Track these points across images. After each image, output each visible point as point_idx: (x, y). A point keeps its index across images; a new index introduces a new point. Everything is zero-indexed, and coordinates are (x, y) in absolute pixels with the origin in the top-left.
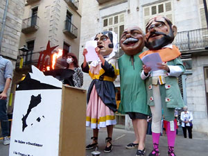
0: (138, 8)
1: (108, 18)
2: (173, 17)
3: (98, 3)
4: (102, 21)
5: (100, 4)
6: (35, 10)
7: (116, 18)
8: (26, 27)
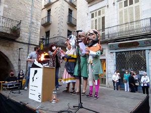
0: (114, 3)
1: (94, 12)
2: (140, 7)
3: (87, 3)
4: (90, 15)
5: (89, 3)
6: (49, 11)
7: (100, 12)
8: (44, 23)
